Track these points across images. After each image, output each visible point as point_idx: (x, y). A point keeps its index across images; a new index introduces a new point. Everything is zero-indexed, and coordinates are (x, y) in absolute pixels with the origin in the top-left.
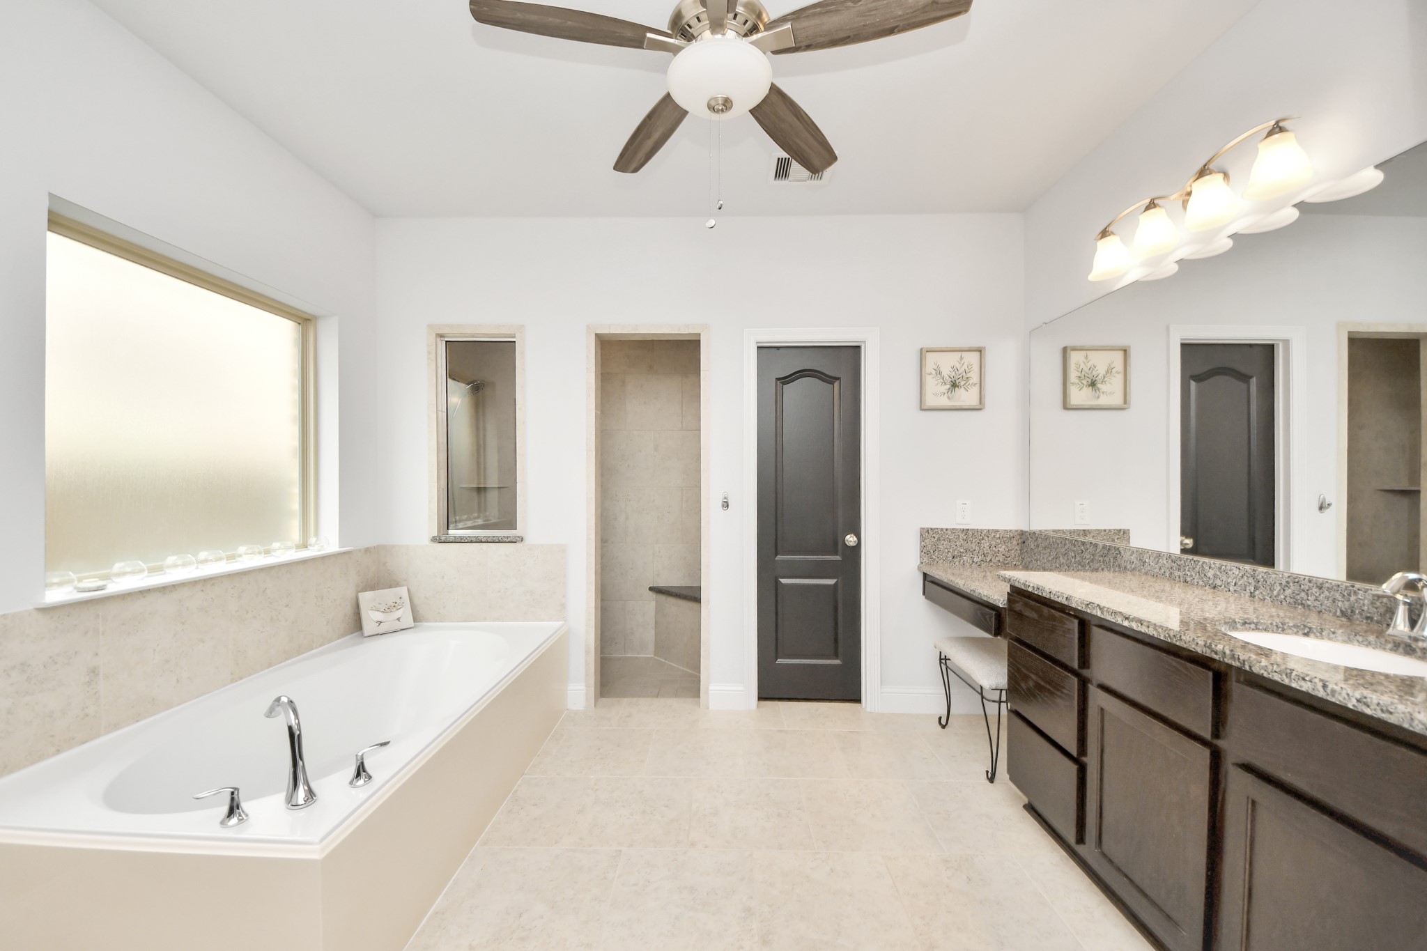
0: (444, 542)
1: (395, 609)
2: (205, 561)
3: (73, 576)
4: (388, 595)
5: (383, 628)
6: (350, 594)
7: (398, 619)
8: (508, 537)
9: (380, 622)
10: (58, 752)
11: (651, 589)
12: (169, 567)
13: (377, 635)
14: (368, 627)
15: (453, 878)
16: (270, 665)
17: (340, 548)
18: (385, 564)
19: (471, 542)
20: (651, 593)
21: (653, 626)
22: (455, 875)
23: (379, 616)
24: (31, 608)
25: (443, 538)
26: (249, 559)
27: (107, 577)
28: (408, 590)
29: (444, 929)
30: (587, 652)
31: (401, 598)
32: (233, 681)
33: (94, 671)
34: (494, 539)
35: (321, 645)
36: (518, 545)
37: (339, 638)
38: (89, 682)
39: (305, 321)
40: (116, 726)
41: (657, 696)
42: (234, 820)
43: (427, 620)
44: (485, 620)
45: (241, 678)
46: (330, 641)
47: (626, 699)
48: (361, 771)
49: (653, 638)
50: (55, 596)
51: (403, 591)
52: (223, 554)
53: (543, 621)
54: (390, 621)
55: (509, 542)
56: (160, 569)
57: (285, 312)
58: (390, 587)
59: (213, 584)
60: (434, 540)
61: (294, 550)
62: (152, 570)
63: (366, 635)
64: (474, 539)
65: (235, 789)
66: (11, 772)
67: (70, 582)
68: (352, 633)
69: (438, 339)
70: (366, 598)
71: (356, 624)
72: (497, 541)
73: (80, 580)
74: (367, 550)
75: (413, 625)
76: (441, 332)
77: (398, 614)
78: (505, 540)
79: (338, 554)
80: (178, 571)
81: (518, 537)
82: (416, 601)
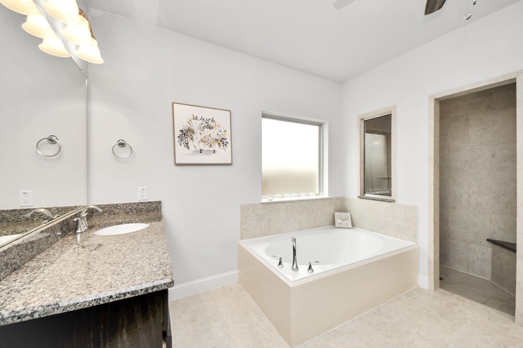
0: (362, 198)
1: (345, 220)
2: (293, 196)
3: (267, 196)
4: (344, 215)
5: (341, 226)
6: (332, 211)
7: (347, 224)
8: (387, 199)
9: (341, 224)
10: (263, 236)
11: (488, 240)
12: (285, 197)
13: (340, 228)
14: (337, 225)
15: (345, 323)
16: (308, 229)
17: (329, 196)
18: (343, 204)
19: (372, 200)
20: (488, 243)
21: (490, 262)
22: (346, 322)
23: (340, 221)
24: (259, 203)
25: (362, 197)
26: (303, 197)
27: (273, 198)
28: (351, 214)
29: (335, 337)
30: (429, 262)
31: (348, 217)
32: (299, 230)
33: (270, 219)
34: (381, 199)
35: (323, 227)
36: (392, 204)
37: (328, 226)
38: (269, 222)
39: (320, 125)
40: (274, 234)
41: (484, 304)
42: (280, 266)
43: (357, 227)
44: (378, 232)
45: (301, 230)
46: (325, 226)
47: (456, 295)
48: (310, 267)
49: (490, 270)
50: (264, 200)
51: (349, 214)
52: (297, 195)
53: (405, 240)
54: (344, 224)
55: (388, 202)
56: (284, 197)
57: (314, 124)
58: (345, 212)
59: (294, 203)
60: (359, 197)
61: (315, 195)
62: (281, 197)
63: (336, 226)
64: (373, 199)
65: (281, 258)
66: (256, 237)
67: (266, 198)
68: (333, 225)
69: (361, 121)
70: (337, 214)
71: (333, 223)
72: (382, 200)
73: (268, 198)
74: (337, 198)
75: (351, 228)
76: (362, 118)
77: (347, 222)
78: (386, 200)
79: (328, 198)
80: (287, 198)
81: (392, 200)
82: (354, 219)
